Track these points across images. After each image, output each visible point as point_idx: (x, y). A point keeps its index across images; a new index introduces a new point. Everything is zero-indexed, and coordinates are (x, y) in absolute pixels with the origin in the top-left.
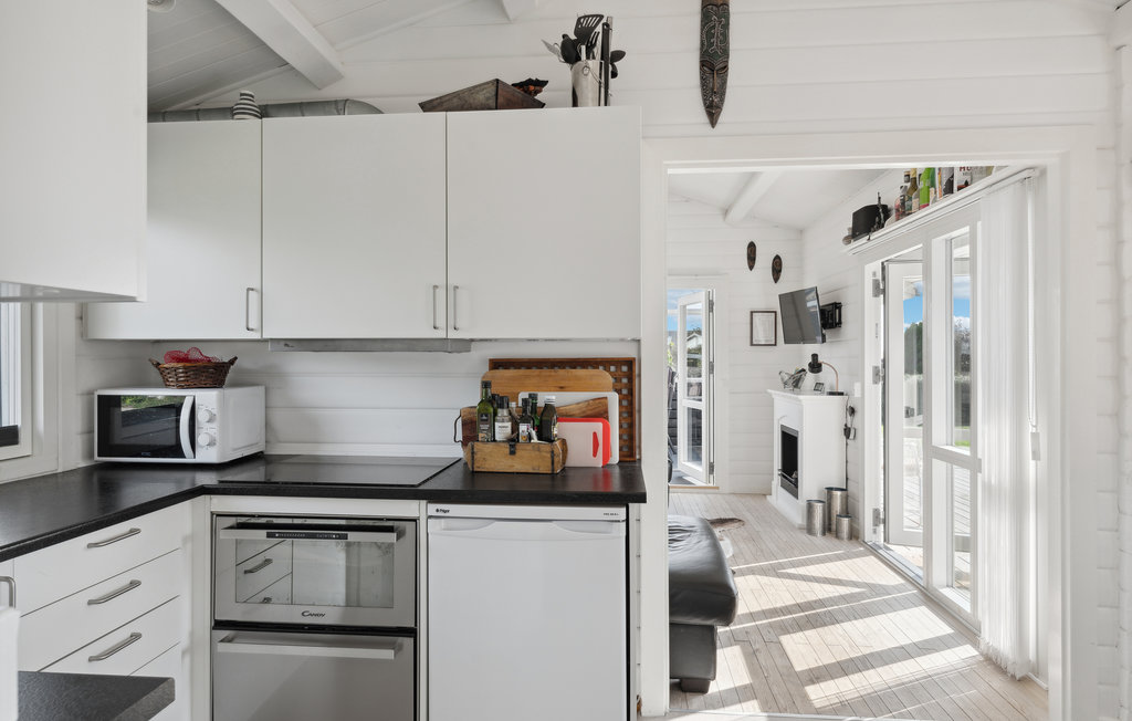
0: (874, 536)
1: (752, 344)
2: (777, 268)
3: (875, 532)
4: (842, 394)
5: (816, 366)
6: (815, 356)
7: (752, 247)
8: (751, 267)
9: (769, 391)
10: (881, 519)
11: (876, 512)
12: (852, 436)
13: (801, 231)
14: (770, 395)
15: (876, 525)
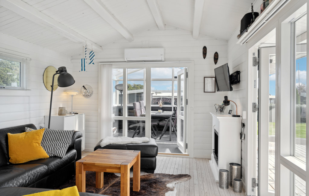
0: (252, 192)
1: (204, 92)
2: (216, 58)
3: (253, 190)
4: (239, 116)
5: (226, 102)
6: (226, 97)
7: (205, 49)
8: (204, 58)
9: (211, 113)
10: (256, 184)
11: (254, 180)
12: (243, 138)
13: (227, 41)
14: (211, 115)
15: (253, 186)
